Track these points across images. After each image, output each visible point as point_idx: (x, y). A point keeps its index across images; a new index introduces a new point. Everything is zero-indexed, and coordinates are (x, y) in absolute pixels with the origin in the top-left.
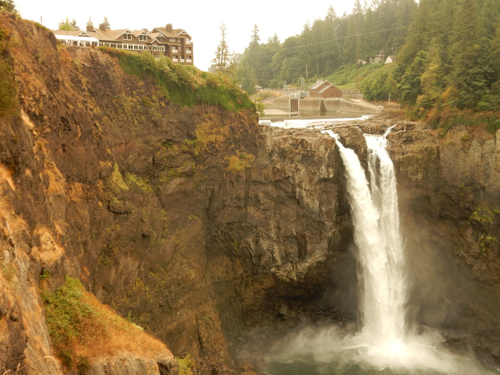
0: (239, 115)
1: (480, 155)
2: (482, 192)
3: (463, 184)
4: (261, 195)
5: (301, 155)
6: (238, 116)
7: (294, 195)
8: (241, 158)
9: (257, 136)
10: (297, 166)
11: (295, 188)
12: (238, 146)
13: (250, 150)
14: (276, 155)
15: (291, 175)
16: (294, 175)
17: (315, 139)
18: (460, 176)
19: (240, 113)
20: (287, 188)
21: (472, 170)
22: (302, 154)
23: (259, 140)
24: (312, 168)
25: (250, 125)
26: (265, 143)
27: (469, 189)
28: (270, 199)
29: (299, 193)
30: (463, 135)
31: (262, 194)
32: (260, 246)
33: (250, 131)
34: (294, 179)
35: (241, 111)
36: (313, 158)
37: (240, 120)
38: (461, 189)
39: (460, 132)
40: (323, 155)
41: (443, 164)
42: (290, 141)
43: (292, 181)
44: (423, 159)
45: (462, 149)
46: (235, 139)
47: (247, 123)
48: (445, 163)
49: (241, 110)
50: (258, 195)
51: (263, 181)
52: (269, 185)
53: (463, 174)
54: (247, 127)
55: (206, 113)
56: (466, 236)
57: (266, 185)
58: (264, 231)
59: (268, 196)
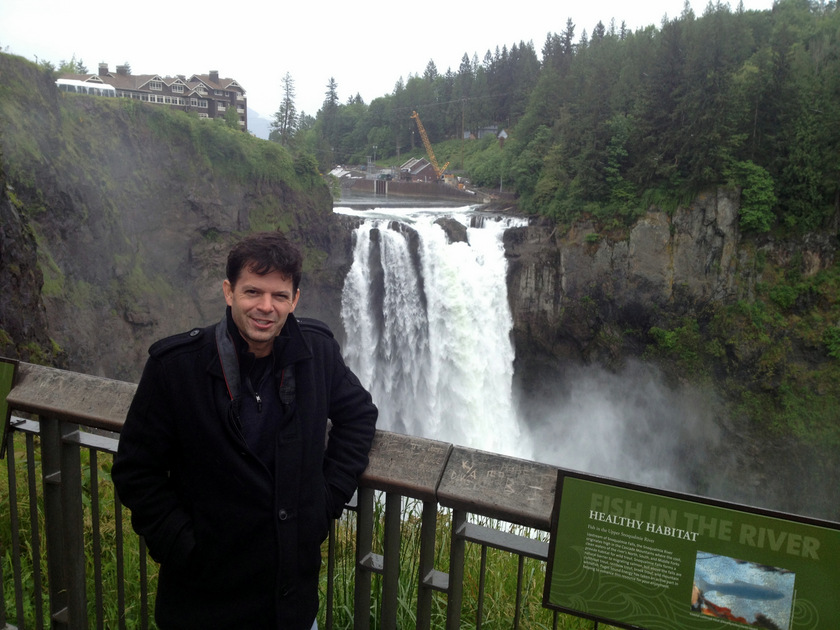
0: (307, 198)
1: (610, 260)
2: (610, 307)
6: (305, 200)
8: (309, 255)
13: (321, 245)
18: (583, 285)
21: (599, 279)
23: (333, 233)
25: (321, 212)
27: (595, 302)
30: (590, 234)
33: (322, 220)
37: (308, 205)
38: (585, 302)
39: (586, 230)
45: (587, 251)
46: (302, 230)
47: (317, 210)
54: (317, 215)
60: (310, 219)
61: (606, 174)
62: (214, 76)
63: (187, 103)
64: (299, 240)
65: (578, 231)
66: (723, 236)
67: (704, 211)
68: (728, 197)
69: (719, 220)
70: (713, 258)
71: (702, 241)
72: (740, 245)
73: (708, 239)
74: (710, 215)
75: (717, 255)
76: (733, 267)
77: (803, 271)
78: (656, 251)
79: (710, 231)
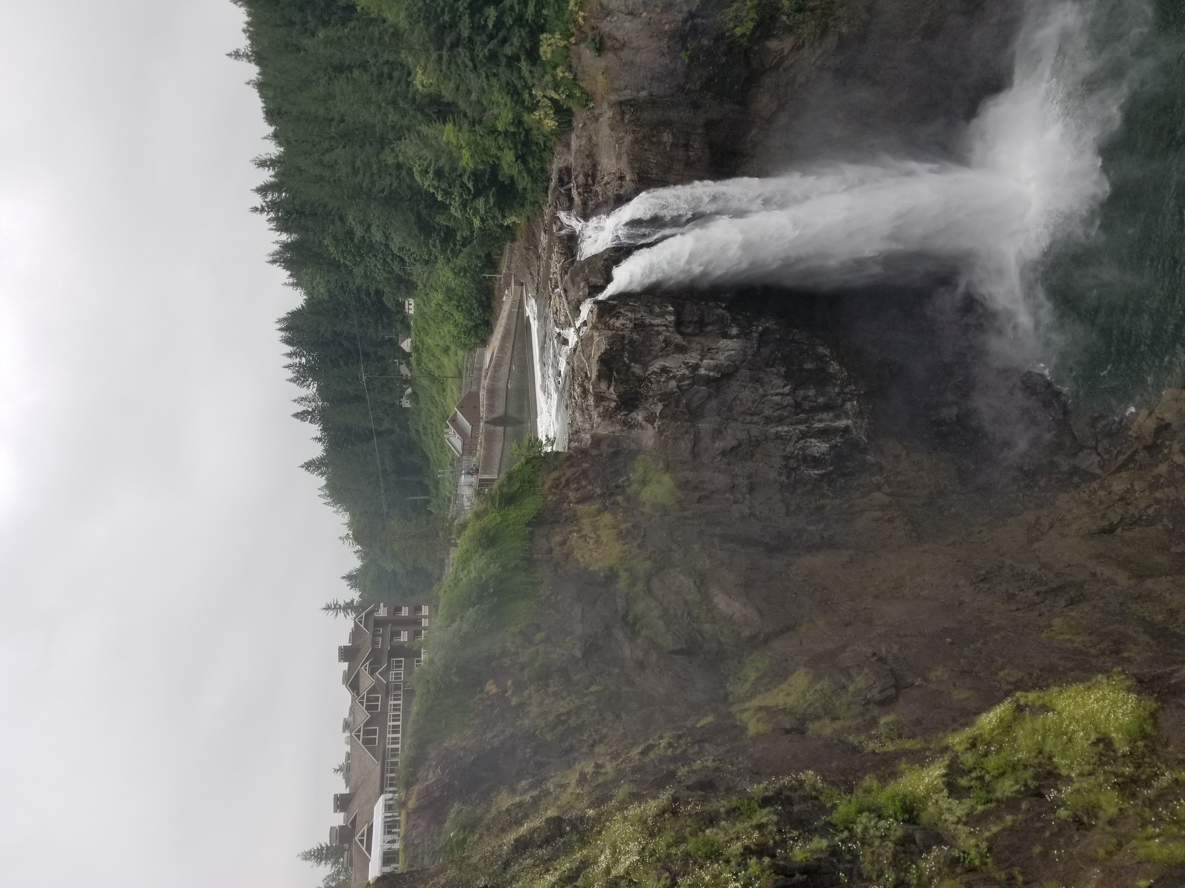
0: (550, 488)
1: (629, 18)
2: (699, 21)
3: (683, 55)
4: (720, 445)
5: (633, 364)
6: (553, 490)
7: (713, 381)
8: (644, 482)
9: (594, 452)
10: (654, 372)
11: (700, 376)
12: (619, 490)
13: (625, 466)
14: (634, 415)
15: (673, 383)
16: (674, 377)
17: (596, 339)
18: (667, 61)
19: (546, 486)
20: (700, 395)
21: (657, 35)
22: (631, 361)
23: (604, 447)
24: (655, 345)
25: (572, 465)
26: (607, 437)
27: (691, 44)
28: (726, 428)
29: (710, 370)
30: (588, 52)
31: (717, 443)
32: (823, 454)
33: (585, 465)
34: (683, 377)
35: (543, 485)
36: (635, 341)
37: (561, 487)
38: (691, 59)
39: (582, 60)
40: (631, 322)
41: (643, 94)
42: (603, 386)
43: (686, 382)
44: (634, 132)
45: (615, 54)
46: (603, 495)
47: (569, 473)
48: (643, 88)
49: (539, 484)
50: (721, 450)
51: (692, 437)
52: (698, 428)
53: (663, 55)
54: (577, 471)
55: (550, 551)
56: (782, 50)
57: (699, 433)
58: (791, 444)
59: (721, 432)
60: (584, 483)
61: (499, 24)
62: (346, 654)
63: (397, 688)
64: (620, 498)
65: (584, 72)
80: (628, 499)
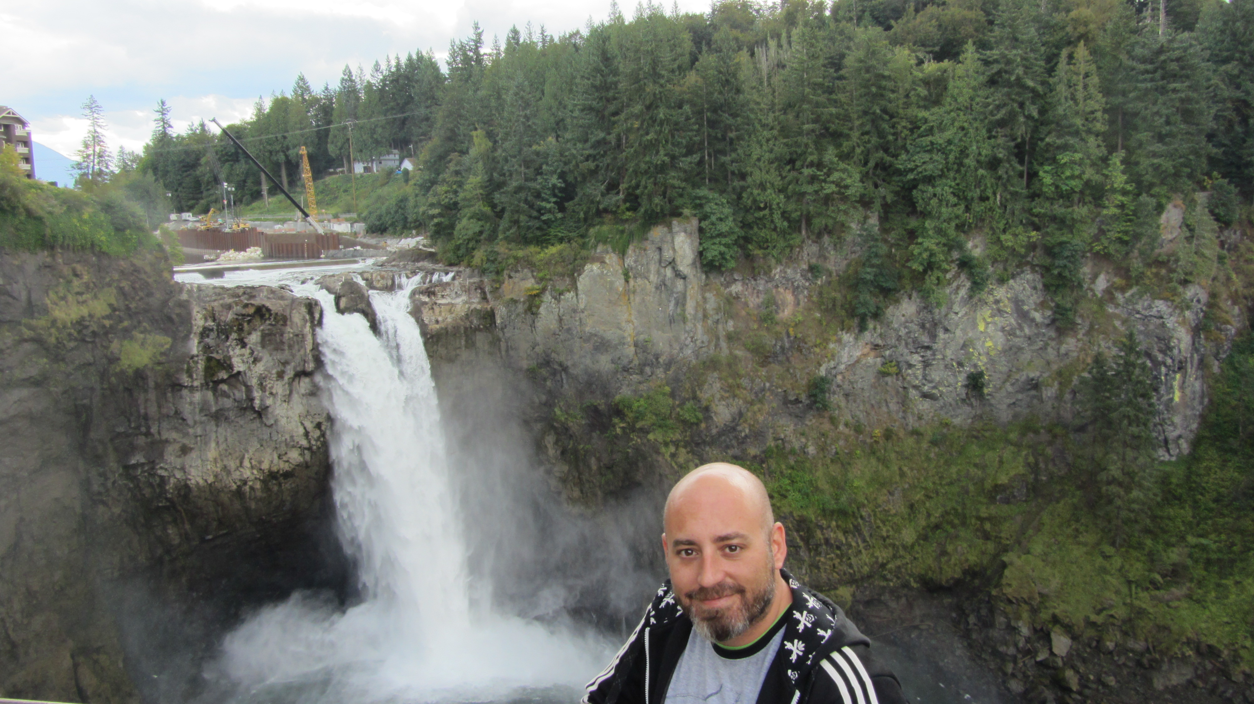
1: (557, 317)
2: (563, 375)
3: (534, 364)
4: (187, 409)
5: (259, 333)
7: (252, 404)
9: (172, 302)
10: (253, 351)
11: (253, 392)
12: (135, 322)
13: (160, 328)
15: (243, 368)
16: (248, 369)
17: (281, 302)
18: (529, 351)
19: (136, 262)
20: (237, 393)
21: (546, 341)
22: (261, 331)
23: (177, 310)
24: (282, 353)
26: (190, 314)
27: (544, 371)
28: (206, 415)
29: (261, 400)
30: (529, 286)
31: (189, 407)
33: (158, 293)
34: (249, 376)
37: (136, 274)
39: (523, 281)
41: (501, 334)
42: (238, 309)
43: (245, 379)
45: (528, 309)
46: (130, 309)
47: (151, 281)
48: (505, 333)
50: (181, 409)
51: (191, 384)
53: (533, 348)
60: (141, 294)
64: (126, 323)
65: (514, 283)
66: (684, 278)
67: (660, 249)
68: (685, 232)
69: (678, 260)
70: (677, 304)
71: (662, 286)
72: (705, 288)
73: (668, 283)
74: (668, 254)
75: (681, 302)
76: (700, 315)
77: (777, 312)
78: (610, 302)
79: (669, 272)
80: (126, 330)
